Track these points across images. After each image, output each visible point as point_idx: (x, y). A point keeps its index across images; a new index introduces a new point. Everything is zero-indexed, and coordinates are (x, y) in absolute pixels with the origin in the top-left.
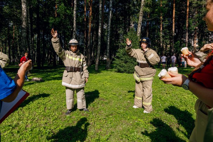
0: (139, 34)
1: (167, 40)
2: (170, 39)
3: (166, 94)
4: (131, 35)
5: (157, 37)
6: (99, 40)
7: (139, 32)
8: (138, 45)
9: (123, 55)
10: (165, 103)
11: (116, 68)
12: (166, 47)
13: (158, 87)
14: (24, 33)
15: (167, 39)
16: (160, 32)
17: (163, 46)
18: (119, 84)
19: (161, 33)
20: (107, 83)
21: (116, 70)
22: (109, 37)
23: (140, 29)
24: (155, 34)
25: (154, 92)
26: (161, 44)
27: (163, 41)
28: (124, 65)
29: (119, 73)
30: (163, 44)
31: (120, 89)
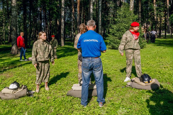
0: (132, 8)
1: (161, 13)
2: (165, 11)
3: (165, 68)
4: (124, 10)
5: (150, 9)
6: (91, 16)
7: (132, 7)
8: (132, 20)
9: (117, 31)
10: (164, 76)
11: (110, 45)
12: (161, 19)
13: (156, 62)
14: (14, 12)
15: (161, 11)
16: (153, 4)
17: (157, 19)
18: (117, 61)
19: (155, 5)
20: (105, 60)
21: (110, 46)
22: (100, 12)
23: (133, 3)
24: (148, 6)
25: (153, 66)
26: (155, 18)
27: (157, 14)
28: (119, 41)
29: (113, 50)
30: (157, 17)
31: (119, 65)
